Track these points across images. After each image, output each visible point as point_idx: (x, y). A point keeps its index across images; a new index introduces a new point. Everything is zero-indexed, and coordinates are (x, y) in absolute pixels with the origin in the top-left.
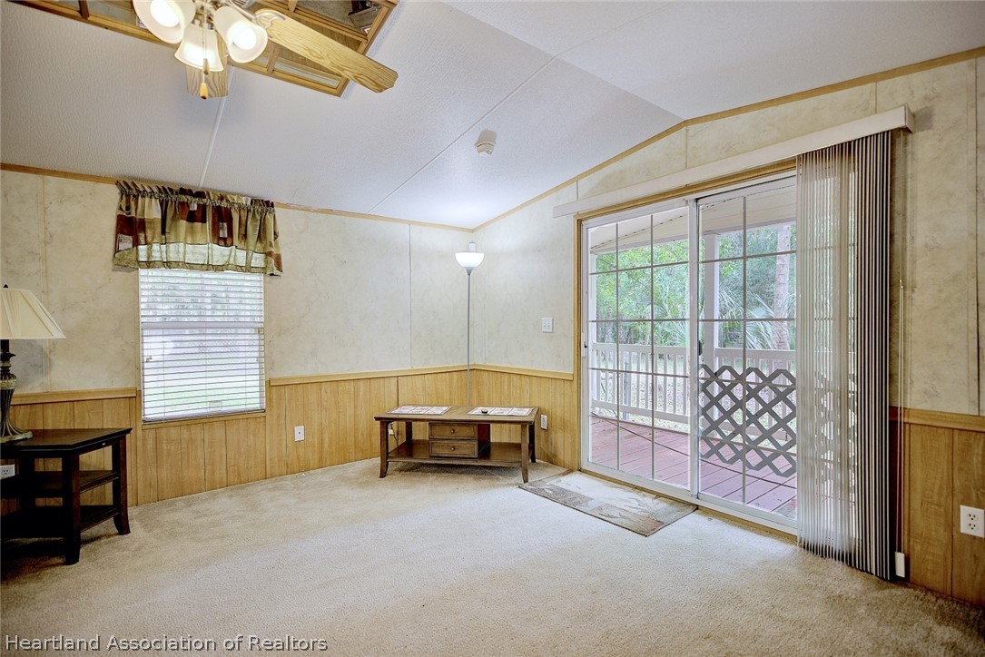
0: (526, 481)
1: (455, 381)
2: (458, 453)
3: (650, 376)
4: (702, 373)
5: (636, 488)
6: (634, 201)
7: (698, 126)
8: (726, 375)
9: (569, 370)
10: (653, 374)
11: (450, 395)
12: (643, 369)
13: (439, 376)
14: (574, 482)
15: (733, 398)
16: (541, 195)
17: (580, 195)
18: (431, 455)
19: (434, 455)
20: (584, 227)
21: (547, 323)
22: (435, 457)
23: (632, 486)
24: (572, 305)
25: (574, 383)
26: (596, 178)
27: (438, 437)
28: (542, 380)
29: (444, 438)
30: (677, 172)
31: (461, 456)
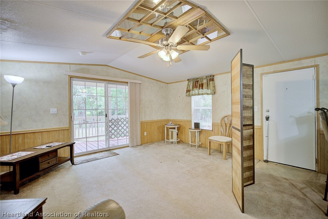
8: (113, 121)
9: (66, 126)
15: (114, 125)
17: (71, 70)
18: (40, 170)
19: (42, 169)
20: (71, 80)
21: (53, 110)
22: (42, 170)
23: (94, 153)
24: (68, 105)
25: (69, 130)
26: (79, 67)
27: (43, 161)
28: (51, 132)
29: (46, 160)
30: (105, 76)
31: (52, 165)
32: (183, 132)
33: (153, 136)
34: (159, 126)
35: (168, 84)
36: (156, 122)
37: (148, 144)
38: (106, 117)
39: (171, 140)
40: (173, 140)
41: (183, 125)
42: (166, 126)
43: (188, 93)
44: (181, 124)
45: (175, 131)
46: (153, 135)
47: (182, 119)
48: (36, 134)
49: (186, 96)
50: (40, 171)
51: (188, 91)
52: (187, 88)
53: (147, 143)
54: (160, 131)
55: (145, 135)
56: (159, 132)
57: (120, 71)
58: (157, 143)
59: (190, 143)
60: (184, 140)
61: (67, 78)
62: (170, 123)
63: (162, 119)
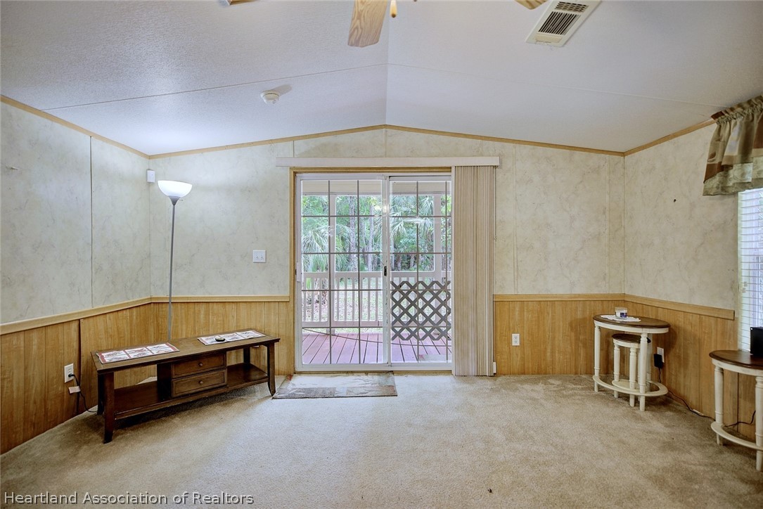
0: (273, 392)
1: (135, 317)
2: (206, 386)
3: (357, 293)
4: (391, 287)
5: (347, 372)
6: (346, 168)
7: (394, 131)
8: (405, 287)
9: (285, 293)
10: (359, 290)
11: (131, 335)
12: (350, 287)
13: (120, 314)
14: (299, 382)
15: (409, 300)
16: (252, 143)
17: (296, 153)
18: (174, 396)
19: (178, 395)
20: (298, 179)
21: (259, 255)
22: (180, 397)
23: (344, 372)
24: (289, 240)
25: (290, 304)
26: (312, 143)
27: (183, 375)
28: (253, 305)
29: (191, 373)
30: (381, 157)
31: (210, 387)
32: (691, 359)
33: (548, 354)
34: (579, 316)
35: (623, 154)
36: (565, 302)
37: (523, 377)
38: (385, 274)
39: (617, 386)
40: (629, 389)
41: (689, 328)
42: (598, 324)
43: (716, 180)
44: (679, 321)
45: (638, 351)
46: (549, 350)
47: (687, 302)
48: (227, 306)
49: (706, 193)
50: (174, 398)
51: (717, 169)
52: (713, 156)
53: (524, 373)
54: (582, 337)
55: (514, 344)
56: (577, 339)
57: (427, 135)
58: (558, 382)
59: (717, 427)
60: (692, 398)
61: (287, 175)
62: (618, 315)
63: (595, 291)
